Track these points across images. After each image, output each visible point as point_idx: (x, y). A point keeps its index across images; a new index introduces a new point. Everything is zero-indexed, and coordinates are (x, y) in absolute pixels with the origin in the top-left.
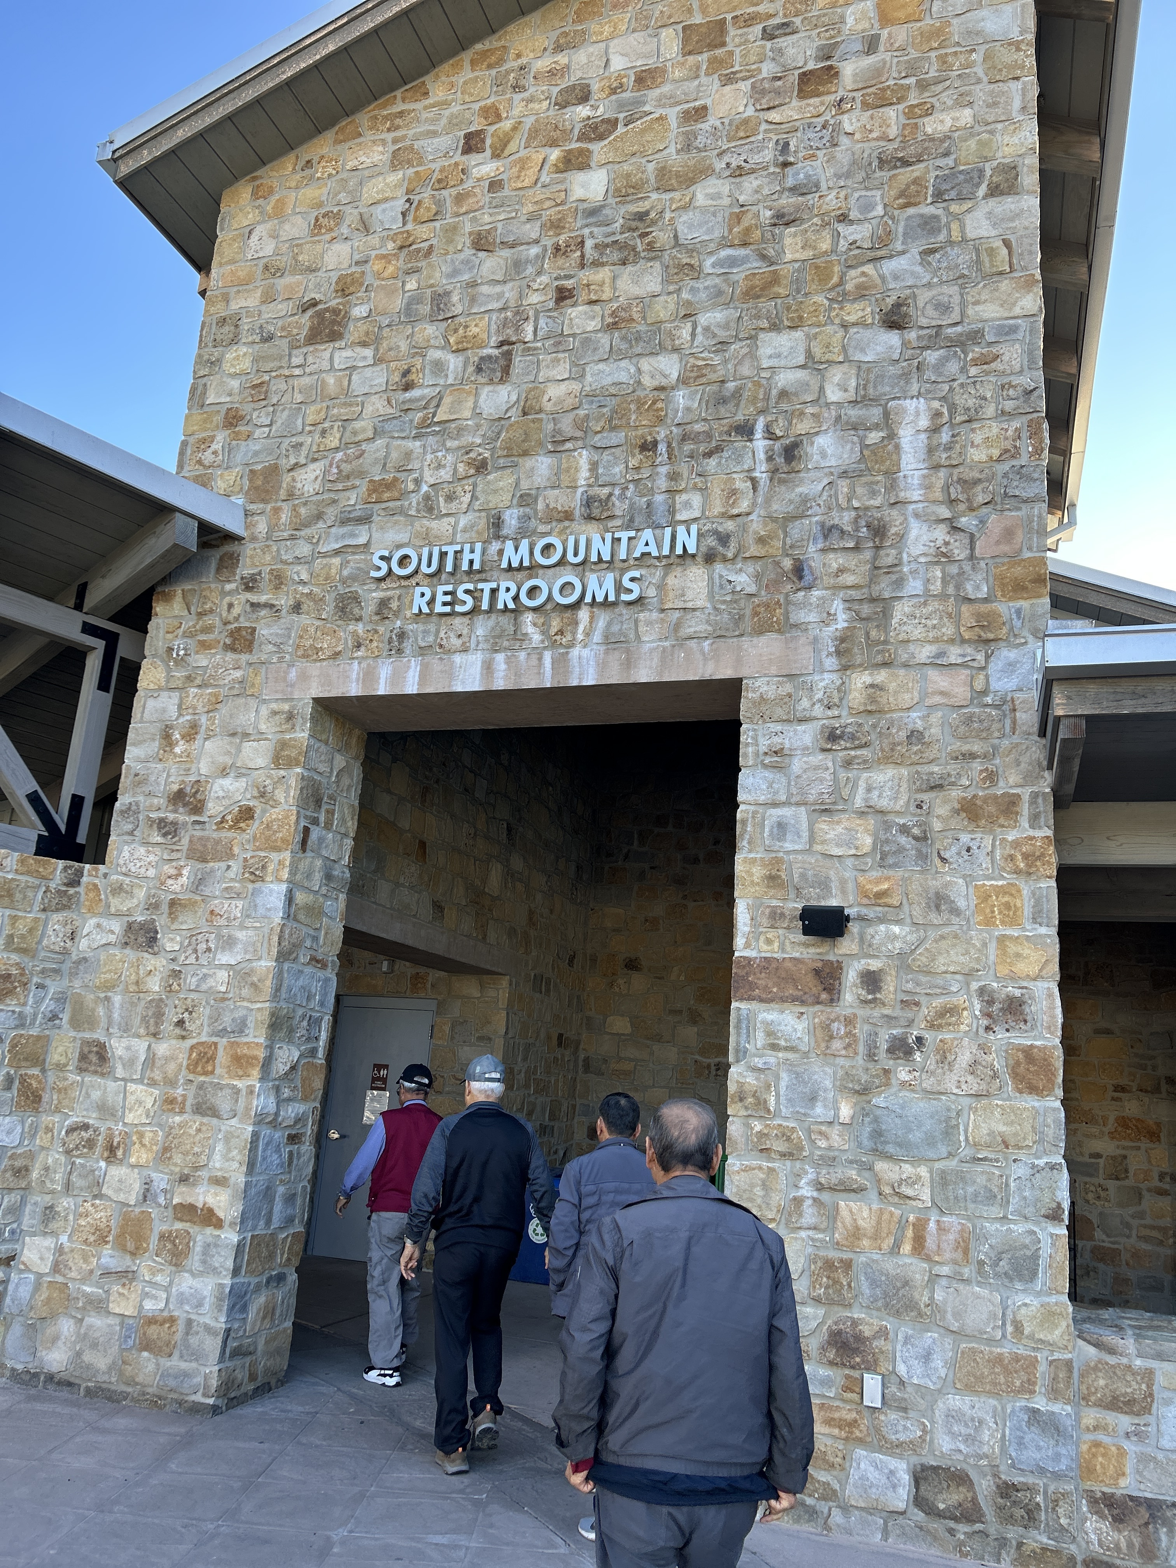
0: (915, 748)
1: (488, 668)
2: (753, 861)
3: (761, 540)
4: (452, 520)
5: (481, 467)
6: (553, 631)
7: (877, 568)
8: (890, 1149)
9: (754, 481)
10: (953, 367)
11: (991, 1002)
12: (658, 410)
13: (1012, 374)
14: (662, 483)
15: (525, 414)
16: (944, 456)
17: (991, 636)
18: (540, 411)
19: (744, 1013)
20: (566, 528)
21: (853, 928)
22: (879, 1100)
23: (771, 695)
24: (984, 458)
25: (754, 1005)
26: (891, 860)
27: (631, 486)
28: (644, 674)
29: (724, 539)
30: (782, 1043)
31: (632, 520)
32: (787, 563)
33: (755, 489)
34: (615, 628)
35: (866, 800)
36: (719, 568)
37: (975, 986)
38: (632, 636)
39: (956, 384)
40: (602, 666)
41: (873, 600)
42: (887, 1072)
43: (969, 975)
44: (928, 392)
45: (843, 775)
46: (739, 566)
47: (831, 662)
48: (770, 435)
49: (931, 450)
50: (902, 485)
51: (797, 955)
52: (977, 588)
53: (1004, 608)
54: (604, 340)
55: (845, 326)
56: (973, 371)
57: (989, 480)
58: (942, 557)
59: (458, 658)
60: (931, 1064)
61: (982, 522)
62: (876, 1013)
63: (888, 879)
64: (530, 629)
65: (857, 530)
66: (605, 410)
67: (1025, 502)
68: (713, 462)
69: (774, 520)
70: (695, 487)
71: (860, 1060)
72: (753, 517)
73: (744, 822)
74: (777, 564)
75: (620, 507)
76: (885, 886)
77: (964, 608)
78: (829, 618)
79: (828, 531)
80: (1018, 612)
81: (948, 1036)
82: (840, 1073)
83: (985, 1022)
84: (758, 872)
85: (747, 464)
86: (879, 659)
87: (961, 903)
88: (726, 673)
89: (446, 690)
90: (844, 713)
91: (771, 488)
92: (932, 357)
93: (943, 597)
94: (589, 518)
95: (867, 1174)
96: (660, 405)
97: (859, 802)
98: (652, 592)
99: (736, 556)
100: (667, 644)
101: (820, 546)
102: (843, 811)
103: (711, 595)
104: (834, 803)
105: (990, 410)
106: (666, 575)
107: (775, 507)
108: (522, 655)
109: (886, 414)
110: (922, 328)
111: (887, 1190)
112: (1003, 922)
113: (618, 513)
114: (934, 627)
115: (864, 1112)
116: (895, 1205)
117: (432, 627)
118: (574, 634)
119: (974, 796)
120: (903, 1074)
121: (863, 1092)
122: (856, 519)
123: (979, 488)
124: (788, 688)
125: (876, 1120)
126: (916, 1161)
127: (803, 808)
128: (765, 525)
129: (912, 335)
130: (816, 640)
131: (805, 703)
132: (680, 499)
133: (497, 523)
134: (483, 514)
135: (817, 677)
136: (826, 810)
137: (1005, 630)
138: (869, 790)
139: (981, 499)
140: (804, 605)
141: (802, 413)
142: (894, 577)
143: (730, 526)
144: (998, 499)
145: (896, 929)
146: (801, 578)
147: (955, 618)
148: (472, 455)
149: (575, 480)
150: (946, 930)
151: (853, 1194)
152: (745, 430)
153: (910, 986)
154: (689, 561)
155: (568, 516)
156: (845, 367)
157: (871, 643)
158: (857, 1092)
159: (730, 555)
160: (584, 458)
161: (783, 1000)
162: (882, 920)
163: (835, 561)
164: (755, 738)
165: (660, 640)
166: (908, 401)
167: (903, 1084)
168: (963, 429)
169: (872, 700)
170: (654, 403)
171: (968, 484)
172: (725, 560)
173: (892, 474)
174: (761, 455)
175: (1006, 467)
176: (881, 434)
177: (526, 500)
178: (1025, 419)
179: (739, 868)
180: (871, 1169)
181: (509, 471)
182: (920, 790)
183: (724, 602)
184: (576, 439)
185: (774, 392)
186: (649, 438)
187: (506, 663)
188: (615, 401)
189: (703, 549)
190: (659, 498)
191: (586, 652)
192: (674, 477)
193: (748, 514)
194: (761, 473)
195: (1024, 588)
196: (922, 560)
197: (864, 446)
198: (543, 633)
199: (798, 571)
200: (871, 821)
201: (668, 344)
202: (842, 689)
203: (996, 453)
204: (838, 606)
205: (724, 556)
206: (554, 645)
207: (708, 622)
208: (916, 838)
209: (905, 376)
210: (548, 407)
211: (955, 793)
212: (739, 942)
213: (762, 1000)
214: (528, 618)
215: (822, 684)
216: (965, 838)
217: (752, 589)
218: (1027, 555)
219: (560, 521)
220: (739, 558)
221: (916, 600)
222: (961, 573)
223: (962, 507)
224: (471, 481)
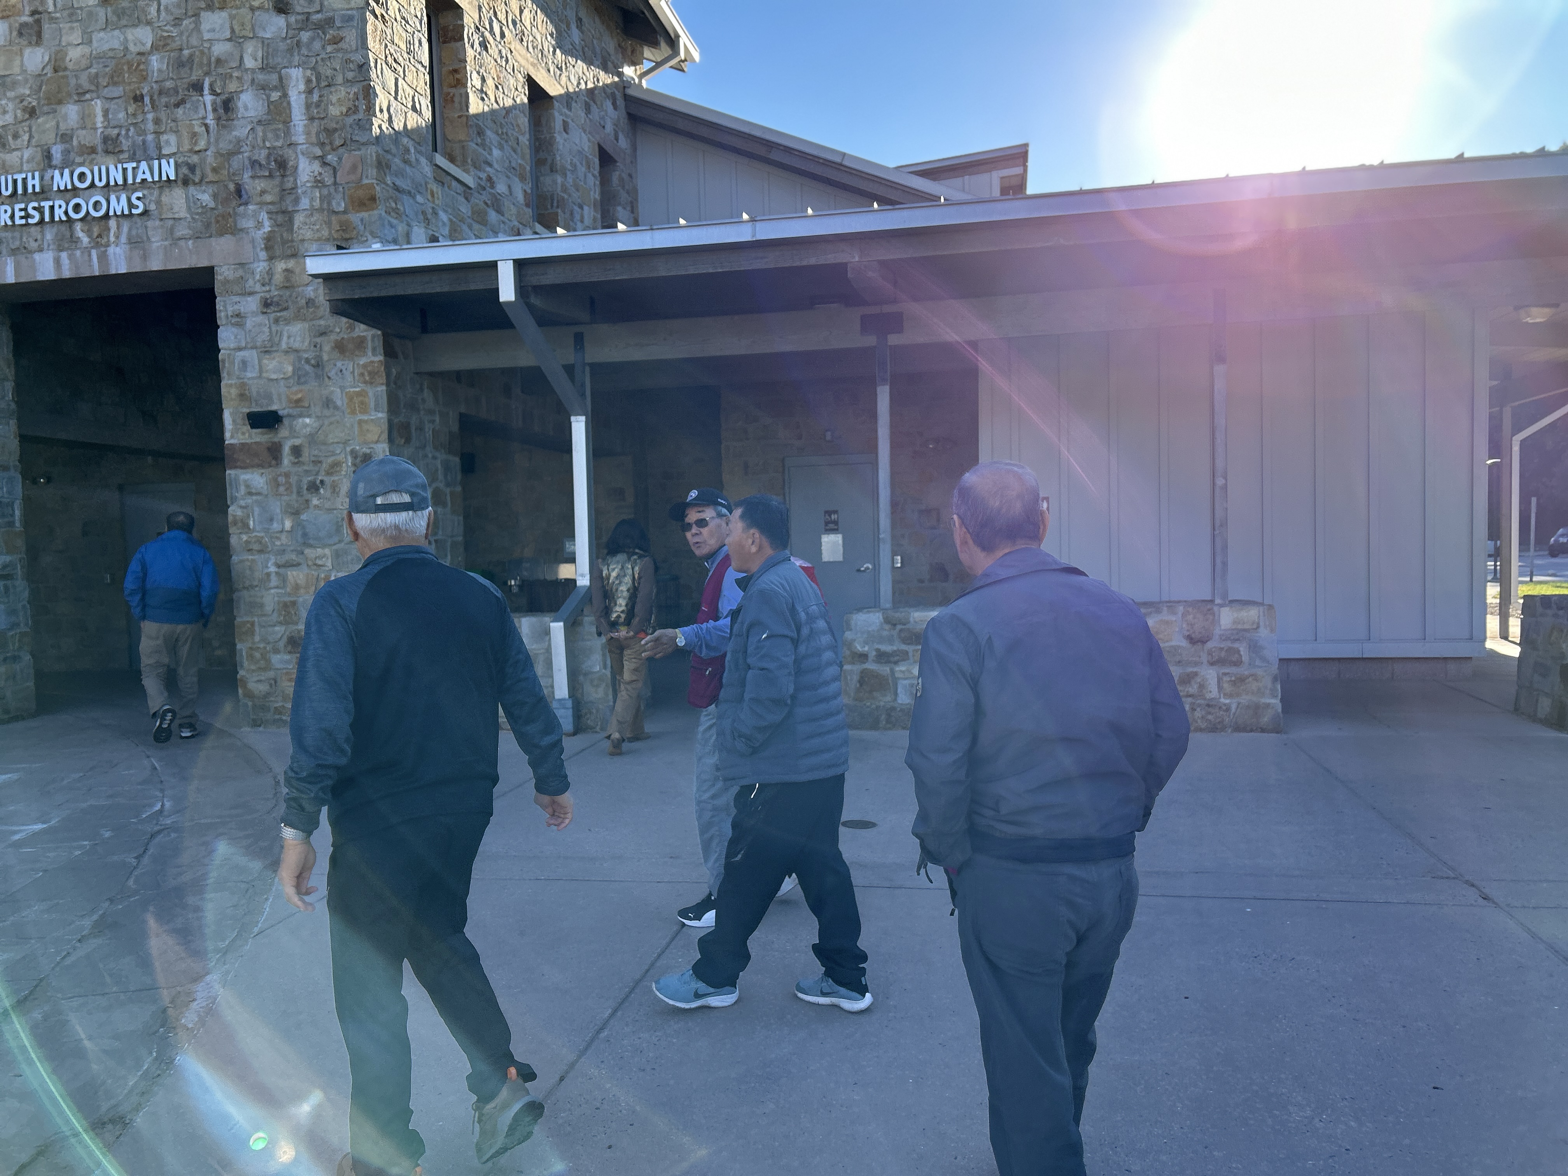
0: (311, 310)
1: (57, 262)
2: (231, 385)
3: (215, 170)
4: (18, 153)
5: (32, 112)
6: (95, 235)
7: (284, 190)
8: (311, 542)
9: (206, 126)
10: (317, 45)
11: (356, 458)
12: (142, 70)
13: (351, 52)
14: (150, 126)
15: (56, 71)
16: (315, 111)
17: (348, 236)
18: (66, 69)
19: (233, 476)
20: (93, 159)
21: (286, 421)
22: (304, 517)
23: (231, 277)
24: (338, 113)
25: (238, 472)
26: (303, 380)
27: (132, 129)
28: (156, 265)
29: (192, 168)
30: (254, 491)
31: (134, 154)
32: (232, 187)
33: (208, 131)
34: (134, 232)
35: (288, 343)
36: (192, 189)
37: (348, 449)
38: (145, 238)
39: (319, 58)
40: (129, 259)
41: (283, 212)
42: (307, 501)
43: (346, 443)
44: (304, 63)
45: (274, 329)
46: (204, 188)
47: (263, 255)
48: (213, 92)
49: (308, 106)
50: (292, 131)
51: (258, 440)
52: (339, 204)
53: (355, 218)
54: (101, 13)
55: (252, 9)
56: (329, 49)
57: (342, 129)
58: (318, 183)
59: (37, 256)
60: (328, 494)
61: (340, 159)
62: (300, 469)
63: (301, 391)
64: (81, 234)
65: (269, 163)
66: (107, 69)
67: (363, 144)
68: (180, 111)
69: (222, 155)
70: (171, 130)
71: (294, 496)
72: (209, 153)
73: (224, 361)
74: (226, 186)
75: (125, 144)
76: (300, 396)
77: (333, 218)
78: (259, 225)
79: (254, 163)
80: (362, 220)
81: (336, 478)
82: (284, 504)
83: (353, 469)
84: (234, 392)
85: (202, 112)
86: (289, 252)
87: (339, 403)
88: (204, 263)
89: (33, 280)
90: (273, 288)
91: (218, 131)
92: (305, 36)
93: (321, 210)
94: (107, 152)
95: (301, 556)
96: (142, 67)
97: (284, 346)
98: (153, 207)
99: (201, 181)
100: (166, 243)
101: (250, 174)
102: (276, 351)
103: (189, 208)
104: (272, 347)
105: (340, 79)
106: (161, 194)
107: (221, 145)
108: (78, 253)
109: (281, 78)
110: (298, 14)
111: (310, 563)
112: (360, 412)
113: (125, 148)
114: (318, 230)
115: (298, 525)
116: (315, 570)
117: (17, 234)
118: (108, 236)
119: (343, 338)
120: (315, 501)
121: (296, 513)
122: (269, 154)
123: (336, 135)
124: (240, 272)
125: (304, 528)
126: (324, 546)
127: (254, 351)
128: (216, 158)
129: (292, 19)
130: (253, 241)
131: (251, 282)
132: (164, 138)
133: (48, 156)
134: (39, 149)
135: (256, 265)
136: (266, 352)
137: (355, 232)
138: (289, 337)
139: (338, 142)
140: (244, 215)
141: (231, 76)
142: (293, 197)
143: (195, 159)
144: (348, 142)
145: (307, 420)
146: (240, 196)
147: (329, 224)
148: (25, 103)
149: (95, 124)
150: (332, 419)
151: (295, 568)
152: (198, 87)
153: (316, 452)
154: (173, 184)
155: (93, 150)
156: (254, 42)
157: (284, 242)
158: (293, 514)
159: (197, 180)
160: (98, 106)
161: (253, 467)
162: (301, 416)
163: (259, 185)
164: (225, 306)
165: (162, 240)
166: (293, 69)
167: (316, 507)
168: (325, 92)
169: (287, 279)
170: (138, 65)
171: (330, 132)
172: (195, 184)
173: (287, 122)
174: (209, 108)
175: (350, 120)
176: (279, 94)
177: (65, 138)
178: (360, 85)
179: (224, 390)
180: (303, 553)
181: (51, 116)
182: (315, 336)
183: (197, 214)
184: (92, 91)
185: (213, 59)
186: (138, 92)
187: (70, 259)
188: (114, 62)
189: (181, 176)
190: (150, 137)
191: (118, 250)
192: (157, 121)
193: (206, 150)
194: (210, 121)
195: (364, 204)
196: (309, 185)
197: (270, 103)
198: (89, 236)
199: (239, 192)
200: (292, 357)
201: (143, 18)
202: (270, 273)
203: (345, 110)
204: (264, 216)
205: (194, 181)
206: (97, 245)
207: (189, 228)
208: (313, 366)
209: (290, 50)
210: (70, 66)
211: (333, 337)
212: (227, 435)
213: (242, 468)
214: (78, 226)
215: (259, 270)
216: (339, 364)
217: (212, 205)
218: (365, 181)
219: (89, 154)
220: (204, 183)
221: (306, 212)
222: (330, 194)
223: (328, 148)
224: (27, 123)
